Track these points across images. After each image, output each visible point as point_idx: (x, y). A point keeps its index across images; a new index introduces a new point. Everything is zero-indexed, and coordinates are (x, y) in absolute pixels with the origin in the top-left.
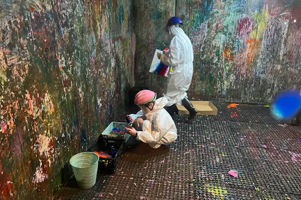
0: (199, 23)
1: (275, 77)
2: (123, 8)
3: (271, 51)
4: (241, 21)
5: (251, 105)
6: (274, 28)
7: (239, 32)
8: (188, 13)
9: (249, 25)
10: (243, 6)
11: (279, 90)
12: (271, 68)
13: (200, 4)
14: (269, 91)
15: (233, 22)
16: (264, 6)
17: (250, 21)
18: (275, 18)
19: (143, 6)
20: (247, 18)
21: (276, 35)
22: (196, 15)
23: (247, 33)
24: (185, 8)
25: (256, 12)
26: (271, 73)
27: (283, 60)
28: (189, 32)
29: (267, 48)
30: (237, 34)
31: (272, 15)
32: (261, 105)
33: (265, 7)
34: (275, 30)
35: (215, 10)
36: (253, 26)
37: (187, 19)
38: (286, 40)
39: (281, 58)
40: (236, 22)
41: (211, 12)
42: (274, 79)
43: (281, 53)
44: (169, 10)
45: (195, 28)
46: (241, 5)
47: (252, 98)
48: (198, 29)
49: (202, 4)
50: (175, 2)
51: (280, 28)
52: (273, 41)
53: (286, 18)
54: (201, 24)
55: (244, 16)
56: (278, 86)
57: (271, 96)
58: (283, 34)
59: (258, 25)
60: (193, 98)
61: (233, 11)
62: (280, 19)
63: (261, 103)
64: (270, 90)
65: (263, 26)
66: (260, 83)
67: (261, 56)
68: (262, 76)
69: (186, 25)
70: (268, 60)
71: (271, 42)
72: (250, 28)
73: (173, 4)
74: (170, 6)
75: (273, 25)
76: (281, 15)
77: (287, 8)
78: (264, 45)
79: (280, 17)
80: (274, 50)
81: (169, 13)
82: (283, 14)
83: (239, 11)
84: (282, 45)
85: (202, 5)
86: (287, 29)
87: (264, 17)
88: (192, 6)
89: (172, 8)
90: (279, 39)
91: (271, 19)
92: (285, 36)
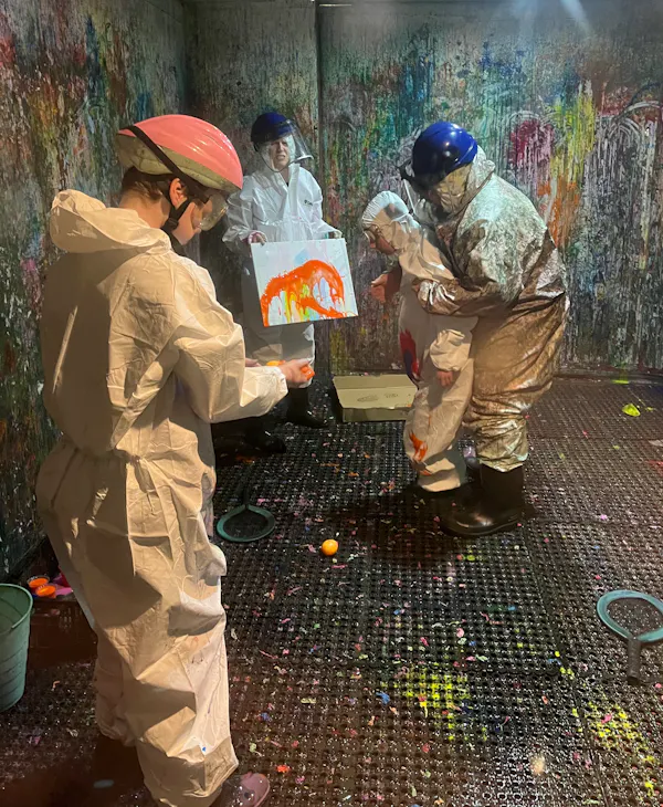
0: (394, 137)
1: (633, 291)
2: (149, 101)
3: (612, 215)
4: (516, 131)
5: (573, 380)
6: (615, 148)
7: (515, 162)
8: (360, 110)
9: (541, 141)
10: (518, 88)
11: (651, 330)
12: (618, 265)
13: (392, 83)
14: (621, 333)
15: (494, 134)
16: (580, 87)
17: (542, 129)
18: (616, 120)
19: (221, 91)
20: (534, 121)
21: (622, 169)
22: (385, 115)
23: (539, 165)
24: (348, 94)
25: (558, 103)
26: (622, 280)
27: (651, 240)
28: (368, 163)
29: (602, 207)
30: (508, 168)
31: (606, 110)
32: (602, 378)
33: (584, 88)
34: (619, 152)
35: (439, 101)
36: (553, 144)
37: (359, 127)
38: (652, 183)
39: (645, 236)
40: (502, 133)
41: (427, 107)
42: (631, 298)
43: (644, 221)
44: (299, 101)
45: (385, 152)
46: (512, 84)
47: (576, 359)
48: (391, 156)
49: (399, 83)
50: (315, 78)
51: (633, 149)
52: (617, 185)
53: (647, 119)
54: (402, 141)
55: (526, 115)
56: (646, 319)
57: (631, 351)
58: (644, 164)
59: (567, 142)
60: (394, 366)
61: (491, 102)
62: (630, 122)
63: (604, 373)
64: (625, 331)
65: (583, 142)
66: (592, 311)
67: (586, 231)
68: (597, 290)
69: (355, 145)
70: (608, 243)
71: (609, 188)
72: (546, 150)
73: (311, 84)
74: (303, 91)
75: (611, 140)
76: (631, 108)
77: (646, 88)
78: (592, 197)
79: (630, 115)
80: (622, 213)
81: (300, 111)
82: (637, 106)
83: (508, 102)
84: (645, 196)
85: (399, 86)
86: (652, 151)
87: (584, 119)
88: (370, 90)
89: (309, 95)
90: (634, 180)
91: (604, 122)
92: (648, 169)
